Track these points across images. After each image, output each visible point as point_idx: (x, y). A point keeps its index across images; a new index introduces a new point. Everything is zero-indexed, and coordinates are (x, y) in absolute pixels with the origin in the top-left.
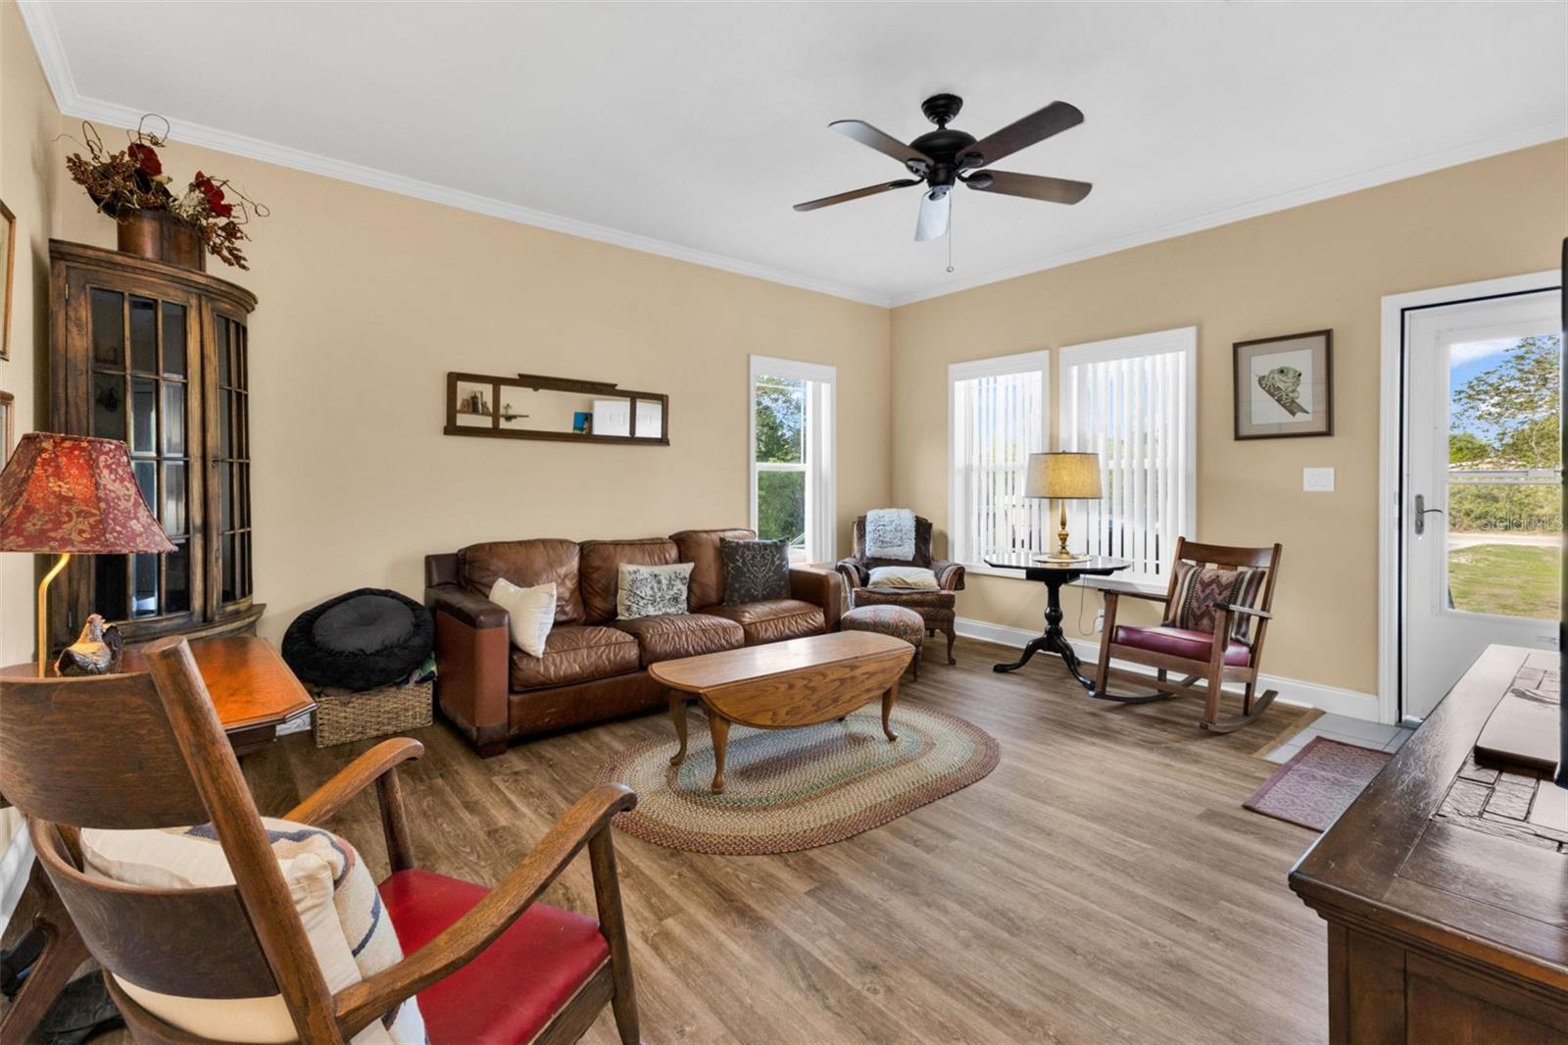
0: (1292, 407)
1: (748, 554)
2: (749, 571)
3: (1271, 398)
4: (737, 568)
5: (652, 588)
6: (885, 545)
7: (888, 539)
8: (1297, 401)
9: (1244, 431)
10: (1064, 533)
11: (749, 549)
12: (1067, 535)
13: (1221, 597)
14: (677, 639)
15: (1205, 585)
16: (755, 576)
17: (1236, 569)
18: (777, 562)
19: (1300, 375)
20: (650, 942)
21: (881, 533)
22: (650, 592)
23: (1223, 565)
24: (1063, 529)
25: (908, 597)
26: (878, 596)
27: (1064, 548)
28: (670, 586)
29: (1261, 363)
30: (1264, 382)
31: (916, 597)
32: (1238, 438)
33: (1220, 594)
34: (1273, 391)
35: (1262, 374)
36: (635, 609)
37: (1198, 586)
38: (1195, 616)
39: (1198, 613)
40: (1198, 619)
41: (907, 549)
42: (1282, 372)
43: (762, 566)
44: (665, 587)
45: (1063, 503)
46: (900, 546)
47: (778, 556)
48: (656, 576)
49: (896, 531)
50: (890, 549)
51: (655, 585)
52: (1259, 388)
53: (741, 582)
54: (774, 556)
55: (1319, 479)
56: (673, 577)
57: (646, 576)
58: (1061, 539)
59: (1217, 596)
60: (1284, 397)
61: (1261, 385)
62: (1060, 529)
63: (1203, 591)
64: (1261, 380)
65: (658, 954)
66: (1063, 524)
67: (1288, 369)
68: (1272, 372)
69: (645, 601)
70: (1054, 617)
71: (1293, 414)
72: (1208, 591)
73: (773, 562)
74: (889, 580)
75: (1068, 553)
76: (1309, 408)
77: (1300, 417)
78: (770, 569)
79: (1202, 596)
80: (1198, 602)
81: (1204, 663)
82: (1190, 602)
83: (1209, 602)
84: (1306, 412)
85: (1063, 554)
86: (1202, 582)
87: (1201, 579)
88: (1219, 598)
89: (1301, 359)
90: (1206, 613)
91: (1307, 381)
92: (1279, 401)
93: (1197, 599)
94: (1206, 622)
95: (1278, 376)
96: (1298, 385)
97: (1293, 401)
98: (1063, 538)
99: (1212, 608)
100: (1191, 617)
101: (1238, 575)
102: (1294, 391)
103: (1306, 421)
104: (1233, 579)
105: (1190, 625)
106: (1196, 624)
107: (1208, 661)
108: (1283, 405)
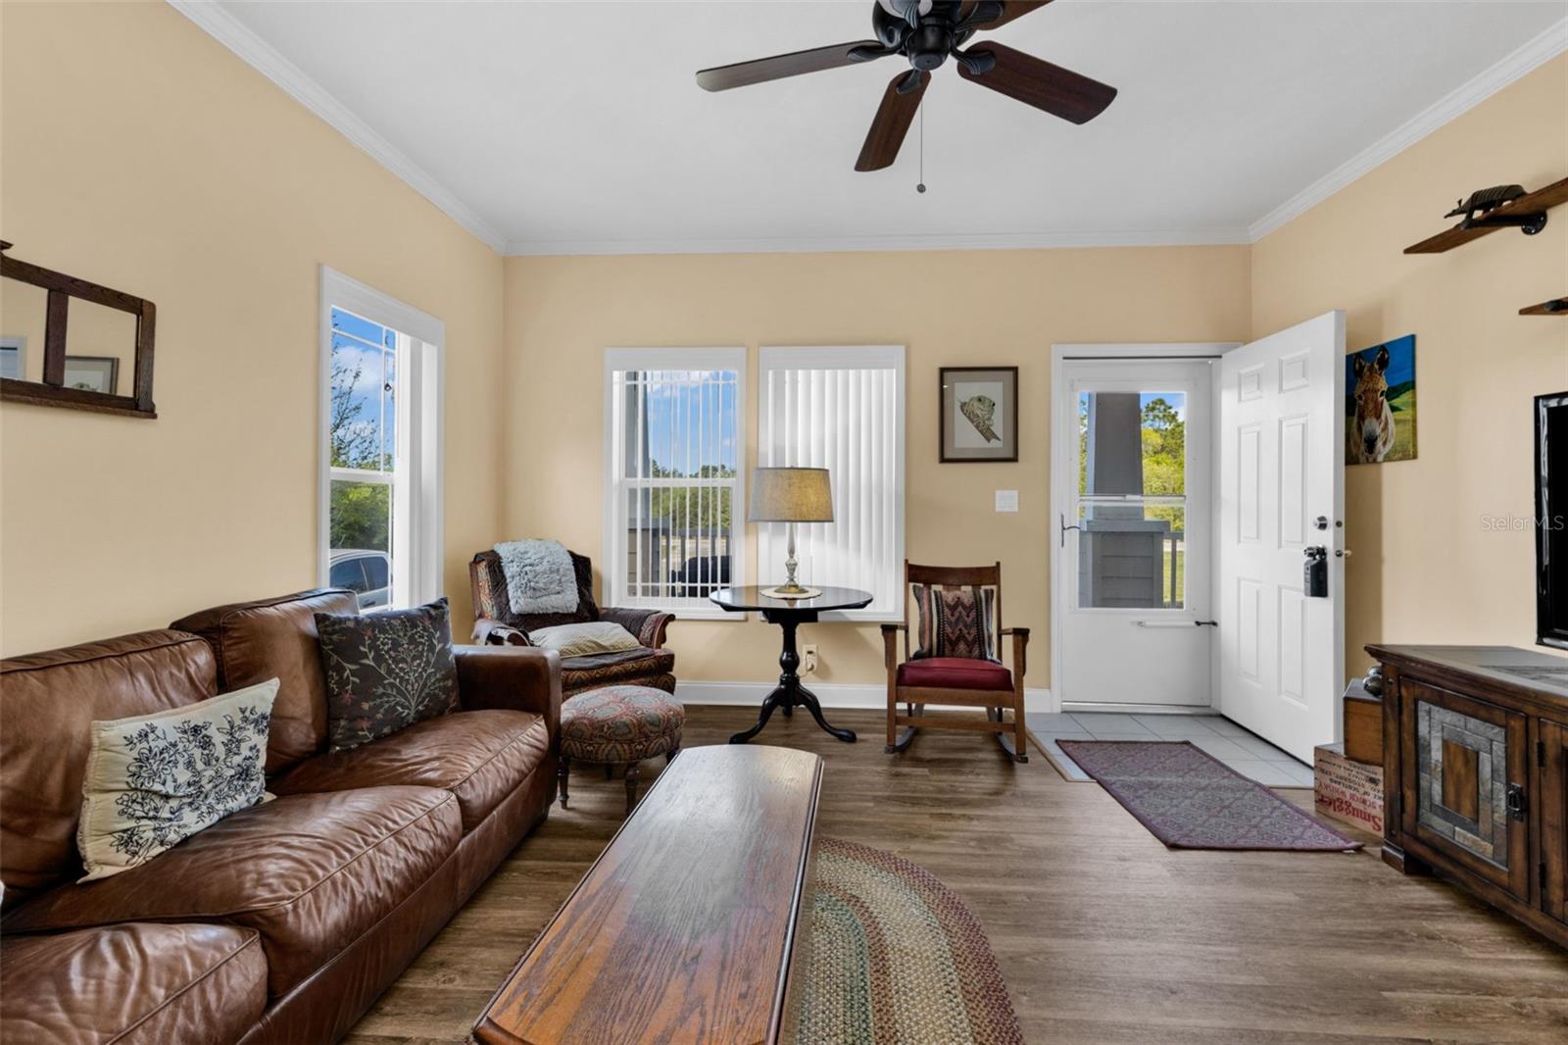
0: (988, 434)
1: (384, 641)
2: (390, 672)
3: (971, 424)
4: (365, 673)
5: (190, 764)
6: (538, 594)
7: (541, 585)
8: (992, 428)
9: (948, 456)
10: (792, 562)
11: (383, 631)
12: (796, 564)
13: (970, 619)
14: (353, 880)
15: (953, 608)
16: (402, 678)
17: (957, 589)
18: (439, 647)
19: (994, 405)
21: (530, 576)
22: (184, 776)
23: (948, 586)
24: (792, 557)
25: (619, 668)
26: (578, 674)
27: (792, 580)
28: (233, 744)
29: (964, 390)
30: (965, 408)
31: (630, 665)
32: (943, 460)
33: (968, 616)
34: (971, 417)
35: (963, 401)
36: (150, 835)
37: (946, 610)
38: (951, 642)
39: (954, 638)
40: (954, 644)
41: (570, 597)
42: (980, 400)
43: (414, 658)
44: (220, 751)
45: (791, 528)
46: (559, 593)
47: (438, 635)
48: (196, 730)
49: (552, 572)
50: (545, 598)
51: (197, 753)
52: (961, 413)
53: (374, 697)
54: (431, 637)
55: (1006, 501)
56: (238, 722)
57: (173, 736)
58: (789, 570)
59: (966, 619)
60: (982, 424)
61: (963, 410)
62: (788, 557)
63: (952, 615)
64: (963, 406)
66: (792, 552)
67: (985, 398)
68: (972, 399)
69: (174, 803)
70: (790, 664)
71: (989, 441)
72: (957, 614)
73: (432, 647)
74: (575, 645)
75: (796, 586)
76: (1000, 435)
77: (994, 443)
78: (428, 663)
79: (953, 619)
80: (951, 627)
81: (1006, 693)
82: (944, 628)
83: (961, 626)
84: (998, 439)
85: (793, 589)
86: (948, 606)
87: (946, 602)
88: (969, 620)
89: (995, 390)
90: (961, 637)
91: (999, 411)
92: (977, 427)
93: (950, 624)
94: (962, 646)
95: (976, 404)
96: (992, 414)
97: (989, 428)
98: (792, 568)
99: (965, 631)
100: (946, 643)
101: (975, 594)
102: (989, 419)
103: (998, 446)
104: (972, 600)
105: (947, 652)
106: (953, 650)
107: (1012, 689)
108: (982, 433)
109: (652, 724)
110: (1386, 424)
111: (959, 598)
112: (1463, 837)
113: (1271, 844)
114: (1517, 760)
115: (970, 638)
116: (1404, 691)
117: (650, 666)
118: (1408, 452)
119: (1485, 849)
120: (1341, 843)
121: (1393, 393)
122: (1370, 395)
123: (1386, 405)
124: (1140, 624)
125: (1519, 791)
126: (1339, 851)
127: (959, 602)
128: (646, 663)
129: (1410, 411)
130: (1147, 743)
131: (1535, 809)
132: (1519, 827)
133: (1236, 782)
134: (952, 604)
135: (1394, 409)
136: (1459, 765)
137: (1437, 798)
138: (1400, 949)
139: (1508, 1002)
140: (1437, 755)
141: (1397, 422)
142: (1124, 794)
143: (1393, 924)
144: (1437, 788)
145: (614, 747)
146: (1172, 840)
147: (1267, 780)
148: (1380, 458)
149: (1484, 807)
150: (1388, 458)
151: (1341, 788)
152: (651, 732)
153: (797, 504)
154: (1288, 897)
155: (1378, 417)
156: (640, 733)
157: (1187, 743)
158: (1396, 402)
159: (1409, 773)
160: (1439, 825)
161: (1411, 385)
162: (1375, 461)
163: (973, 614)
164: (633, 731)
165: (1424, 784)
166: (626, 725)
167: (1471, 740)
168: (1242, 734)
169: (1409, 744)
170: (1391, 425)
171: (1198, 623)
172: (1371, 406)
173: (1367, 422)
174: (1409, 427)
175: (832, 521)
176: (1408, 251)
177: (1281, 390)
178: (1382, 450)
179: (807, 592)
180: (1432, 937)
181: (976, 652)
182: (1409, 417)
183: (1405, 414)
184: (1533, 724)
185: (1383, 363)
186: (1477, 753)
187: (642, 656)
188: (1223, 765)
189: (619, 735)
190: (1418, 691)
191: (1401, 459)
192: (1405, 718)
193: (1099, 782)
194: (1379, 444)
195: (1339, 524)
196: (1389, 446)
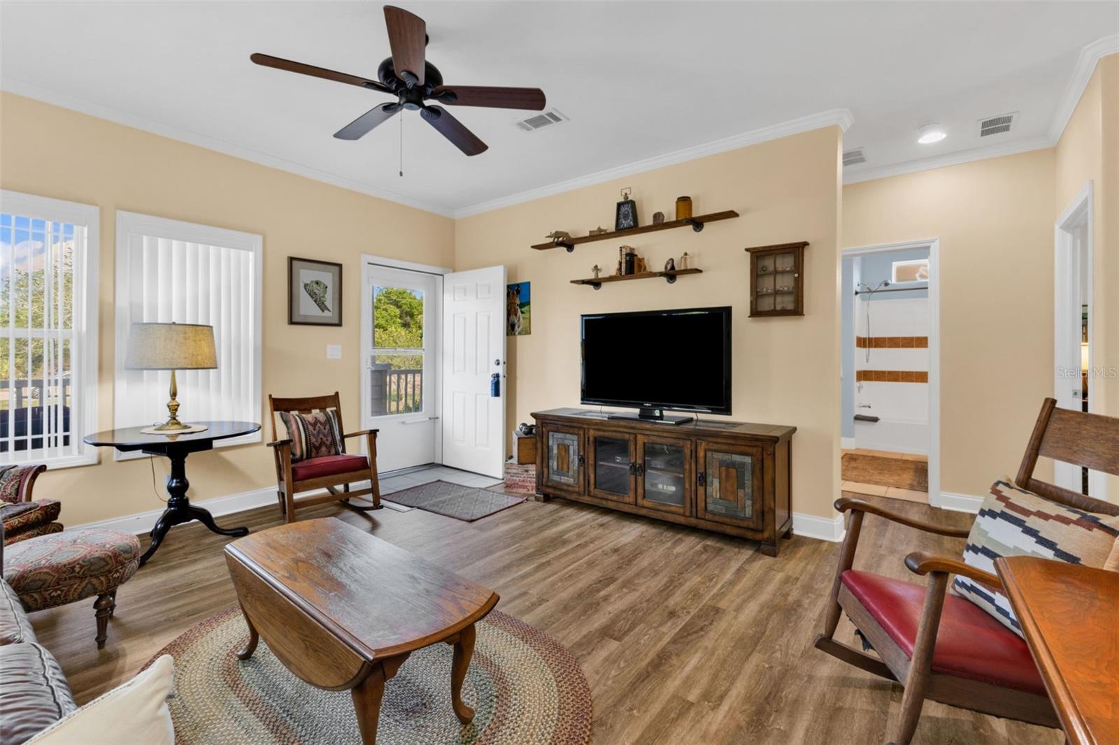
0: (323, 307)
3: (310, 298)
8: (325, 303)
9: (295, 320)
10: (175, 404)
12: (178, 405)
13: (327, 430)
15: (314, 425)
17: (311, 413)
19: (326, 287)
20: (719, 702)
23: (305, 410)
24: (174, 399)
27: (174, 418)
29: (306, 275)
30: (307, 288)
32: (291, 322)
33: (325, 429)
34: (312, 294)
35: (306, 282)
37: (310, 427)
38: (315, 446)
39: (317, 444)
40: (318, 449)
42: (317, 283)
45: (173, 374)
52: (304, 290)
55: (334, 352)
58: (170, 410)
59: (324, 431)
60: (318, 300)
61: (306, 289)
62: (169, 399)
63: (314, 429)
64: (306, 286)
65: (726, 695)
66: (174, 395)
67: (321, 282)
68: (312, 282)
70: (179, 489)
71: (323, 311)
72: (317, 428)
75: (178, 423)
76: (330, 308)
77: (326, 313)
79: (315, 432)
80: (315, 438)
82: (310, 440)
83: (321, 436)
84: (329, 310)
85: (176, 426)
86: (311, 424)
87: (308, 422)
88: (326, 432)
89: (327, 278)
90: (322, 443)
91: (330, 290)
92: (315, 301)
93: (314, 435)
94: (324, 449)
95: (315, 286)
96: (325, 293)
97: (323, 303)
98: (174, 409)
99: (325, 439)
100: (313, 449)
101: (325, 414)
102: (323, 297)
103: (329, 315)
104: (325, 418)
105: (313, 455)
106: (317, 453)
107: (369, 468)
108: (318, 305)
109: (126, 552)
110: (519, 318)
111: (316, 418)
112: (564, 479)
113: (502, 508)
114: (582, 446)
115: (328, 443)
116: (544, 429)
117: (37, 517)
118: (527, 331)
119: (571, 481)
120: (520, 500)
121: (522, 305)
122: (513, 305)
123: (519, 310)
124: (403, 423)
125: (582, 456)
126: (522, 502)
127: (317, 421)
128: (33, 516)
129: (528, 314)
130: (422, 485)
131: (586, 461)
132: (582, 468)
133: (470, 491)
134: (313, 422)
135: (522, 312)
136: (563, 453)
137: (555, 468)
138: (557, 524)
139: (588, 526)
140: (555, 451)
141: (523, 318)
142: (434, 509)
143: (552, 518)
144: (555, 464)
145: (90, 582)
146: (469, 518)
147: (483, 486)
148: (517, 333)
149: (571, 466)
150: (520, 334)
151: (515, 478)
152: (126, 559)
153: (193, 355)
154: (519, 522)
155: (516, 315)
156: (117, 562)
157: (439, 481)
158: (523, 309)
159: (545, 461)
160: (556, 478)
161: (528, 303)
162: (514, 334)
163: (328, 427)
164: (110, 562)
165: (550, 464)
166: (100, 558)
167: (567, 442)
168: (457, 471)
169: (545, 449)
170: (521, 319)
171: (430, 419)
172: (513, 310)
173: (511, 317)
174: (528, 320)
175: (216, 368)
176: (533, 247)
177: (477, 297)
178: (517, 330)
179: (190, 427)
180: (562, 517)
181: (333, 451)
182: (528, 316)
183: (526, 315)
184: (586, 431)
185: (518, 292)
186: (569, 446)
187: (26, 510)
188: (461, 486)
189: (94, 570)
190: (549, 428)
191: (525, 334)
192: (544, 440)
193: (418, 508)
194: (516, 327)
195: (504, 363)
196: (520, 329)
